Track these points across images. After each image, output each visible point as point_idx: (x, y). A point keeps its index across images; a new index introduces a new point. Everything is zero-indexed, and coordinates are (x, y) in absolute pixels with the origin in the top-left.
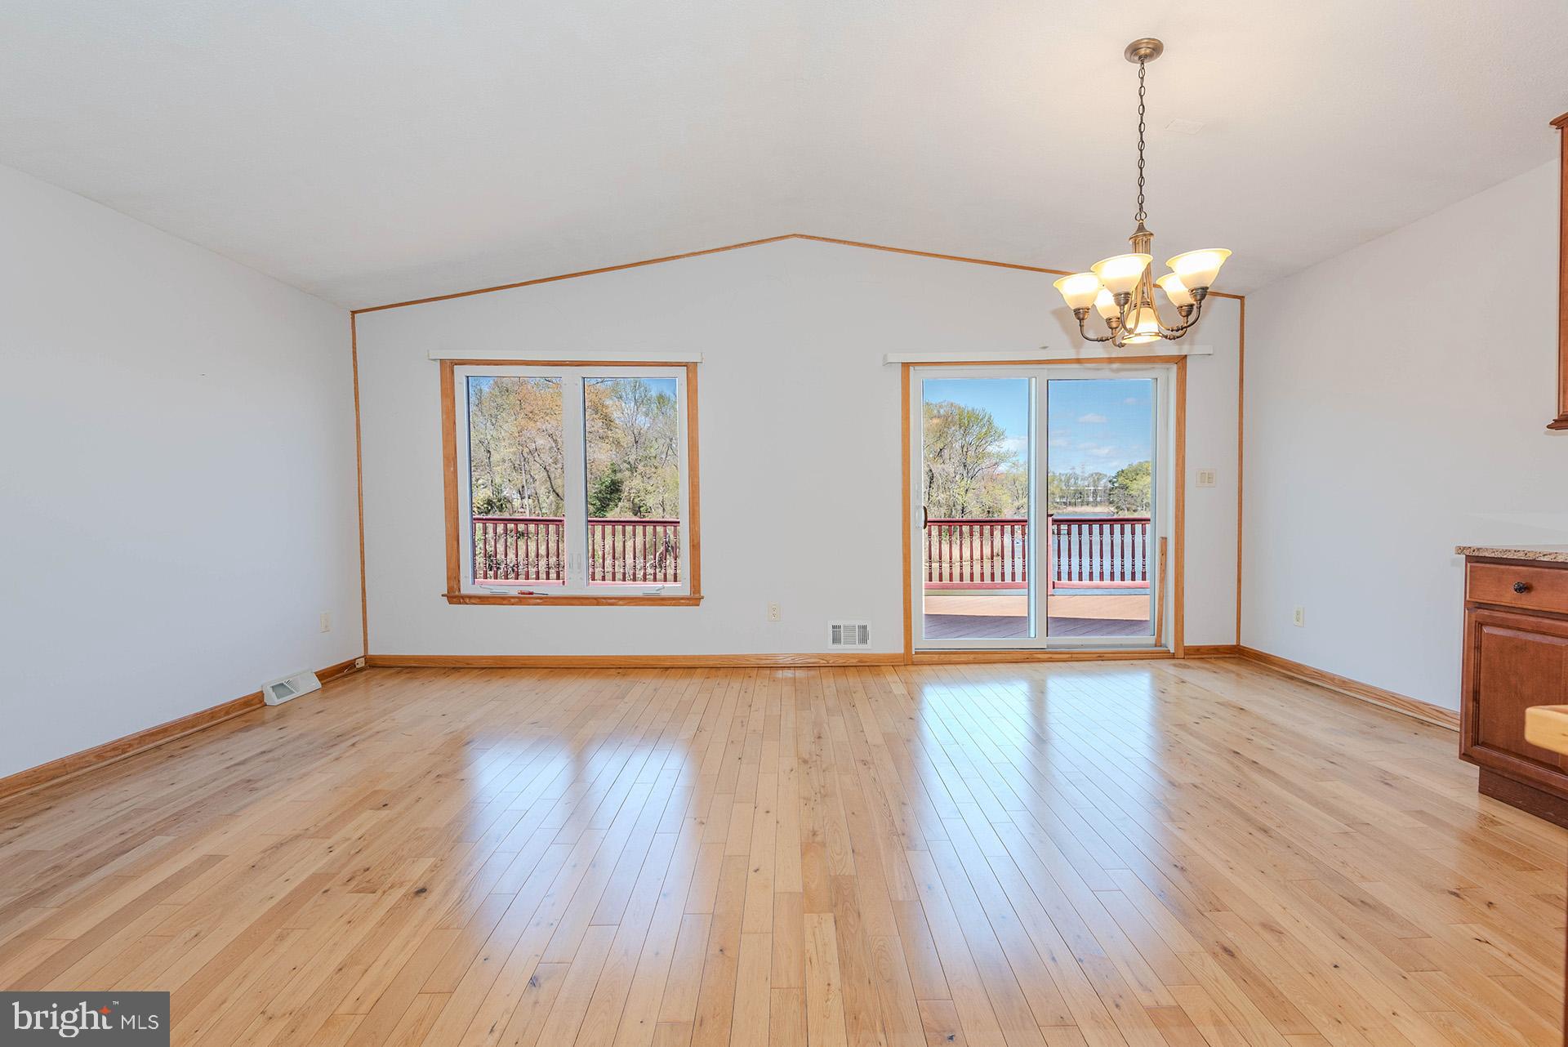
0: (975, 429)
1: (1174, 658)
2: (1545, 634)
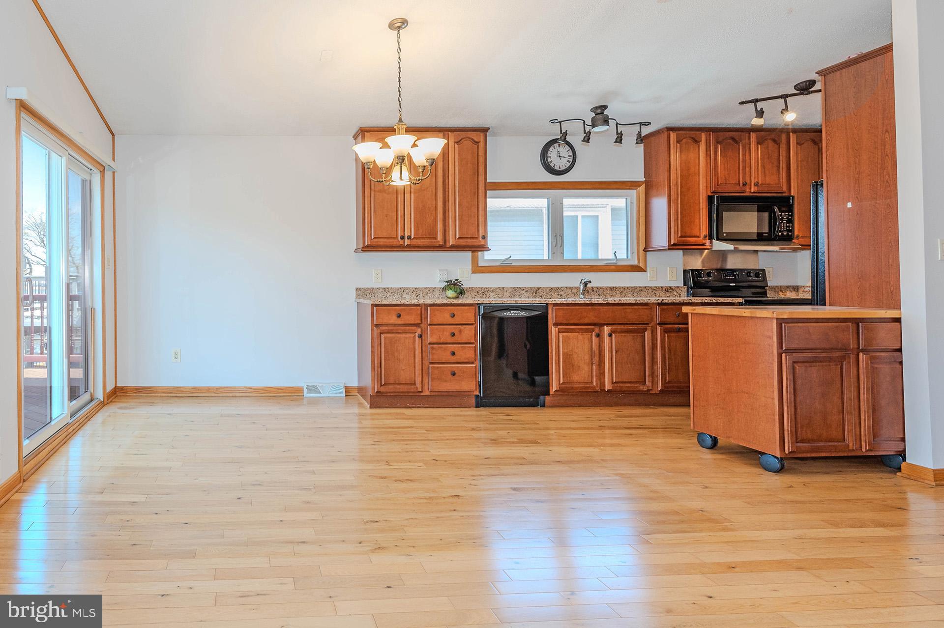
1: (105, 405)
2: (407, 333)
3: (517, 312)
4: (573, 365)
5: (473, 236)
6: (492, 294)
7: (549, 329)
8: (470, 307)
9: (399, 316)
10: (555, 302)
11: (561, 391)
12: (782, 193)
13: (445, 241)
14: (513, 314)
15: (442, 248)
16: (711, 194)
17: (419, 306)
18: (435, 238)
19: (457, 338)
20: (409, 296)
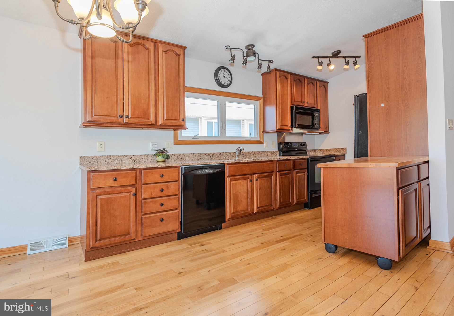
2: (122, 193)
3: (207, 170)
4: (238, 201)
5: (176, 119)
6: (187, 158)
7: (225, 179)
8: (175, 169)
9: (116, 180)
10: (229, 162)
11: (232, 218)
12: (315, 108)
13: (156, 121)
14: (204, 172)
15: (153, 126)
16: (292, 106)
17: (135, 170)
18: (148, 118)
19: (165, 193)
20: (128, 161)
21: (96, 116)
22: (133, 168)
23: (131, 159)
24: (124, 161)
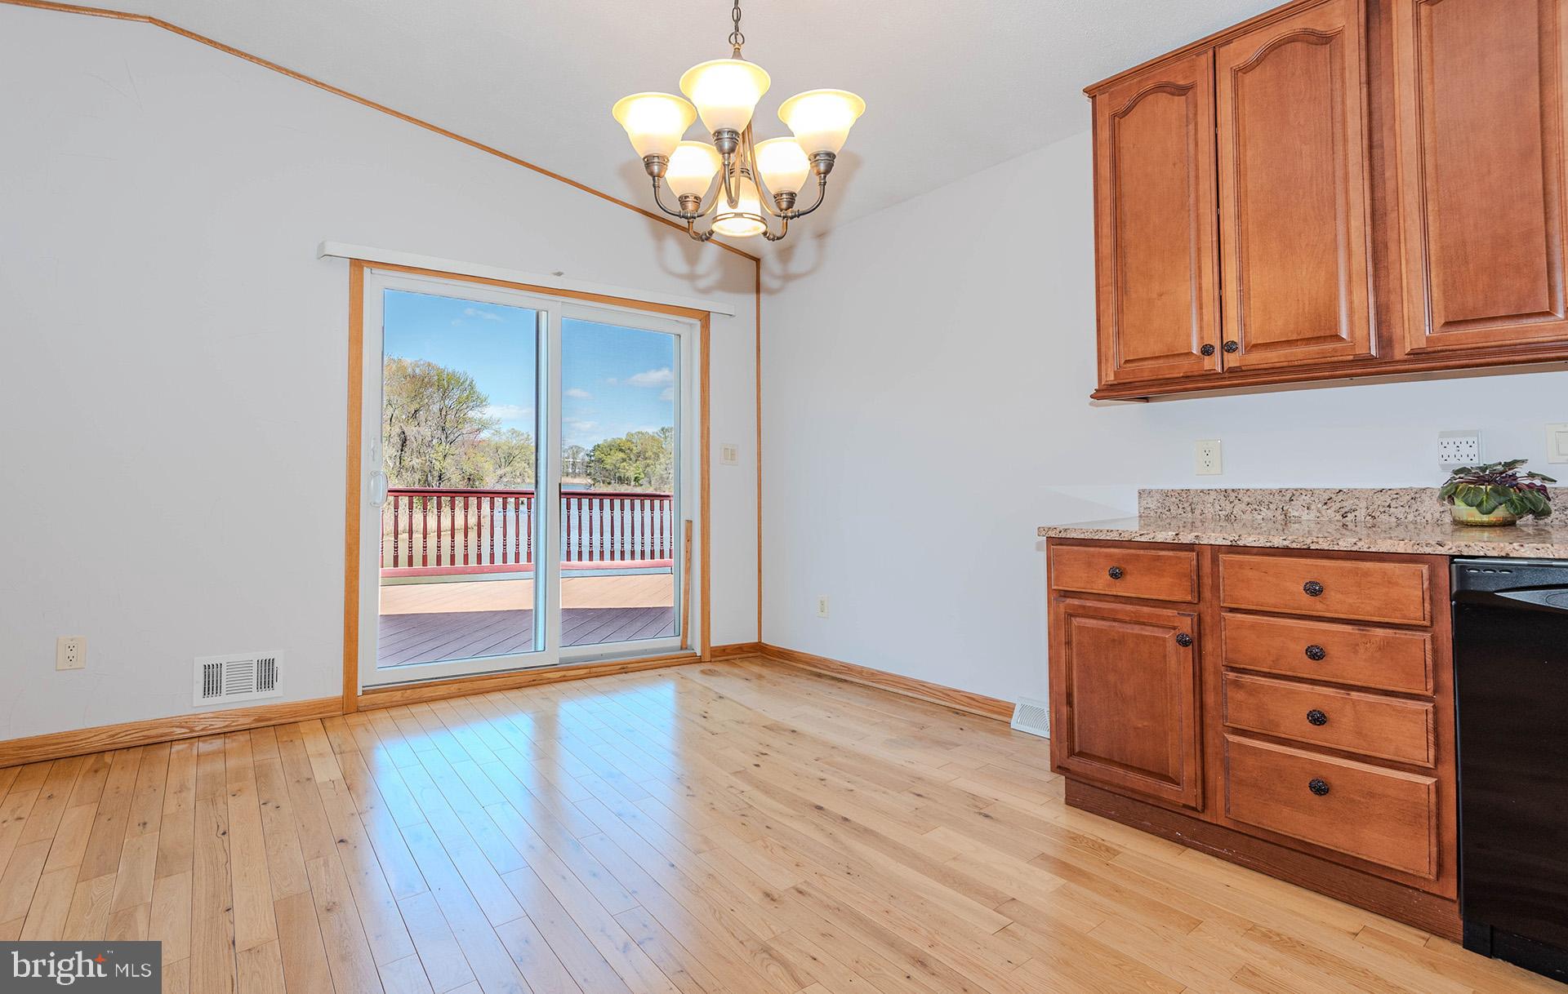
0: (456, 393)
1: (701, 662)
2: (1144, 624)
8: (1403, 566)
9: (1118, 575)
13: (1385, 342)
15: (1372, 364)
17: (1191, 550)
18: (1337, 338)
20: (1313, 514)
21: (1128, 365)
22: (1175, 542)
23: (1325, 507)
24: (1296, 514)
